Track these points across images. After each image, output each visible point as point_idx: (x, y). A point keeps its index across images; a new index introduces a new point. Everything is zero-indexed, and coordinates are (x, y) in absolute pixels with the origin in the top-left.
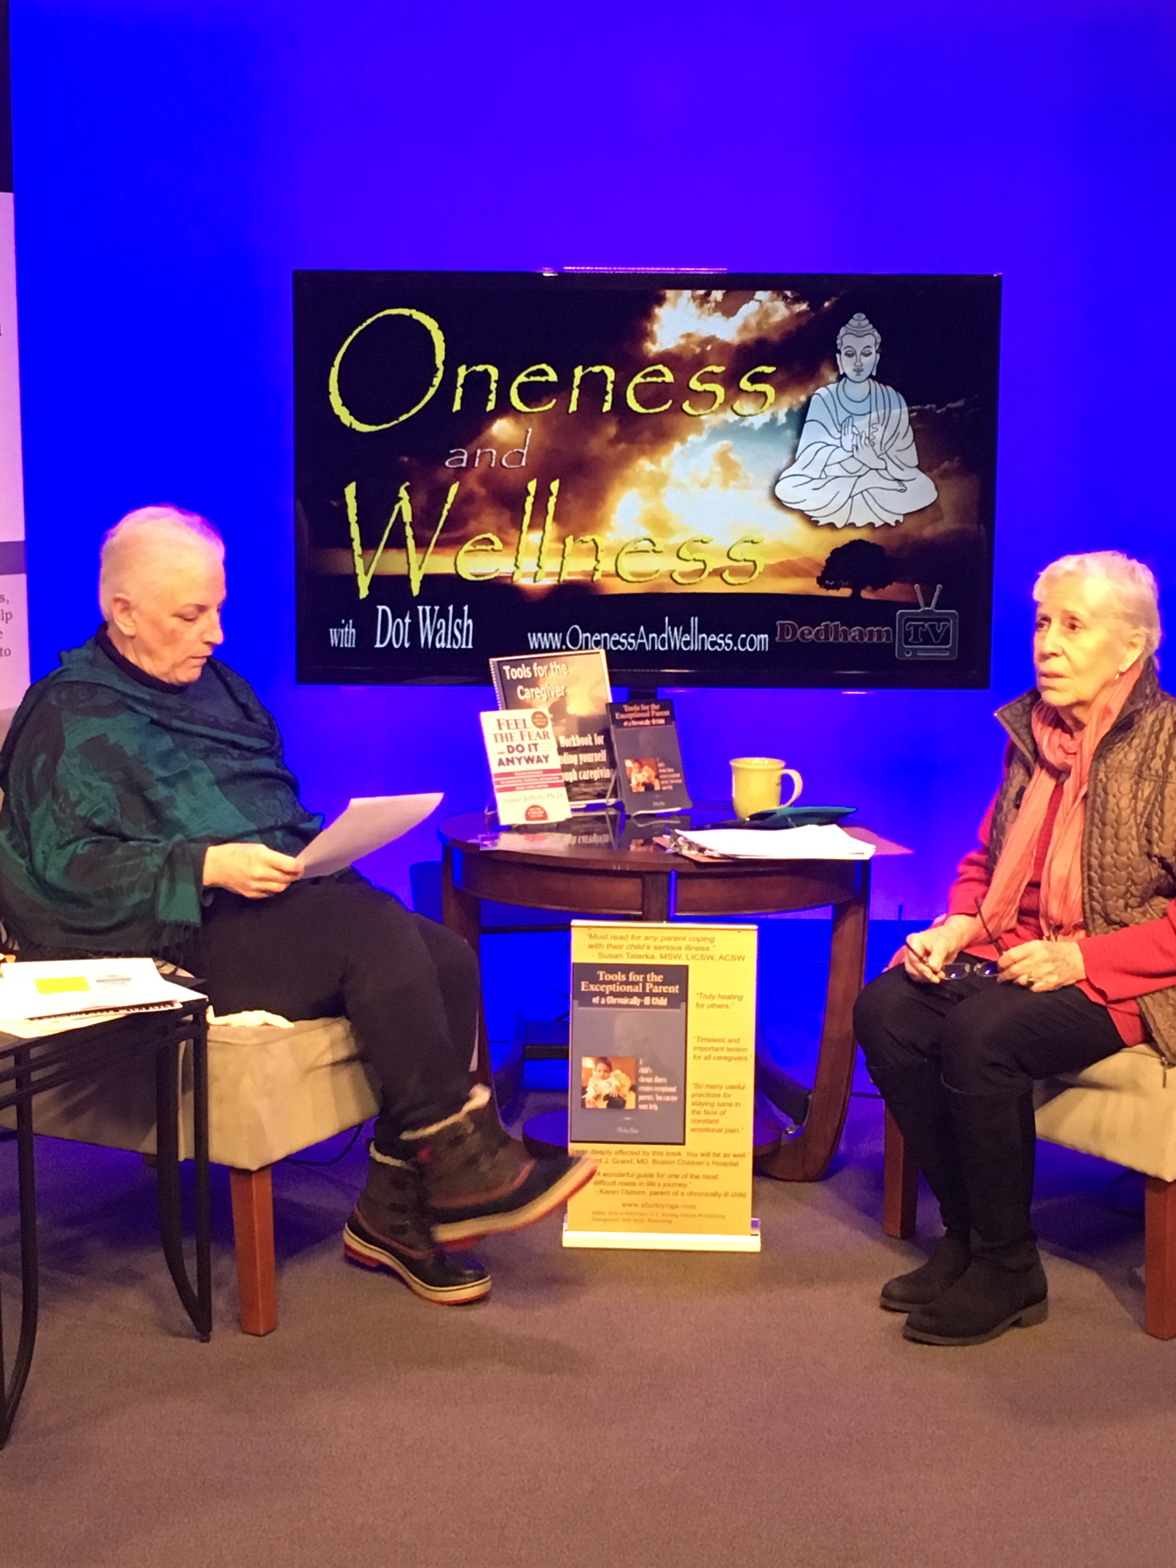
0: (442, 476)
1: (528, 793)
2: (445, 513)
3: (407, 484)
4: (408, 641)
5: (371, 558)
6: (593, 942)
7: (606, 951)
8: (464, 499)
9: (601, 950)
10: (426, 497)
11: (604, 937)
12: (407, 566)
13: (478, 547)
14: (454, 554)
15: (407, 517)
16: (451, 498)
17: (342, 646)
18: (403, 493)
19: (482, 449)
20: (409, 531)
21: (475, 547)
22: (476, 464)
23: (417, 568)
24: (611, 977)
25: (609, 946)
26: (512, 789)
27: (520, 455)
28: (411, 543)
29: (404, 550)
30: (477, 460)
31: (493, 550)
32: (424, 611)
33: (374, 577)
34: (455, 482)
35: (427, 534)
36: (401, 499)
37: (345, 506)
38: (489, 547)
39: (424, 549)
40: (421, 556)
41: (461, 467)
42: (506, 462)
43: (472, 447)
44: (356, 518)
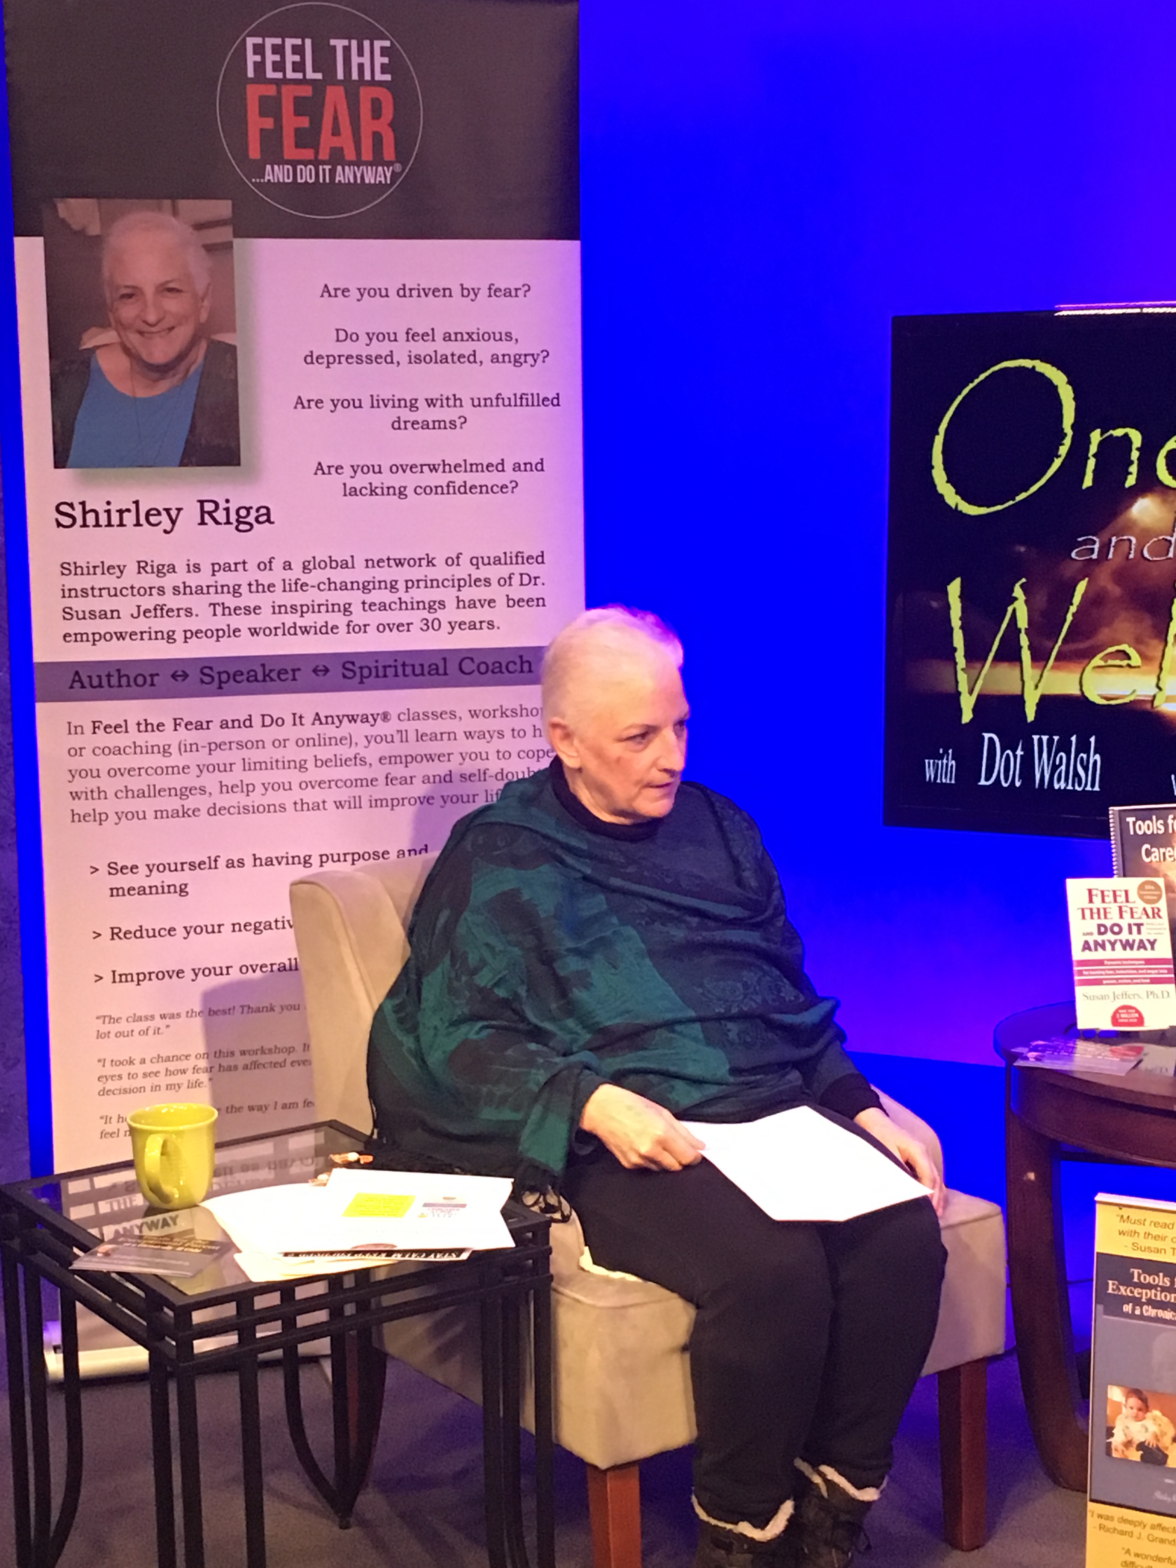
0: (1068, 571)
1: (1119, 989)
2: (1069, 618)
3: (1024, 580)
4: (1020, 778)
5: (977, 672)
6: (1127, 1227)
7: (1144, 1243)
8: (1092, 601)
9: (1135, 1239)
10: (1045, 599)
11: (1142, 1222)
12: (1020, 683)
13: (1110, 662)
14: (1081, 670)
15: (1023, 623)
16: (1077, 599)
17: (938, 781)
18: (1018, 592)
19: (1117, 537)
20: (1024, 641)
21: (1106, 661)
22: (1110, 556)
23: (1033, 687)
24: (1149, 1279)
25: (1147, 1235)
26: (1098, 982)
27: (1167, 543)
28: (1026, 655)
29: (1018, 664)
30: (1112, 549)
31: (1129, 666)
32: (1040, 741)
33: (981, 698)
34: (1083, 579)
35: (1049, 644)
36: (1016, 599)
37: (948, 607)
38: (1125, 663)
39: (1043, 663)
40: (1038, 672)
41: (1091, 559)
42: (1149, 551)
43: (1105, 535)
44: (959, 623)
